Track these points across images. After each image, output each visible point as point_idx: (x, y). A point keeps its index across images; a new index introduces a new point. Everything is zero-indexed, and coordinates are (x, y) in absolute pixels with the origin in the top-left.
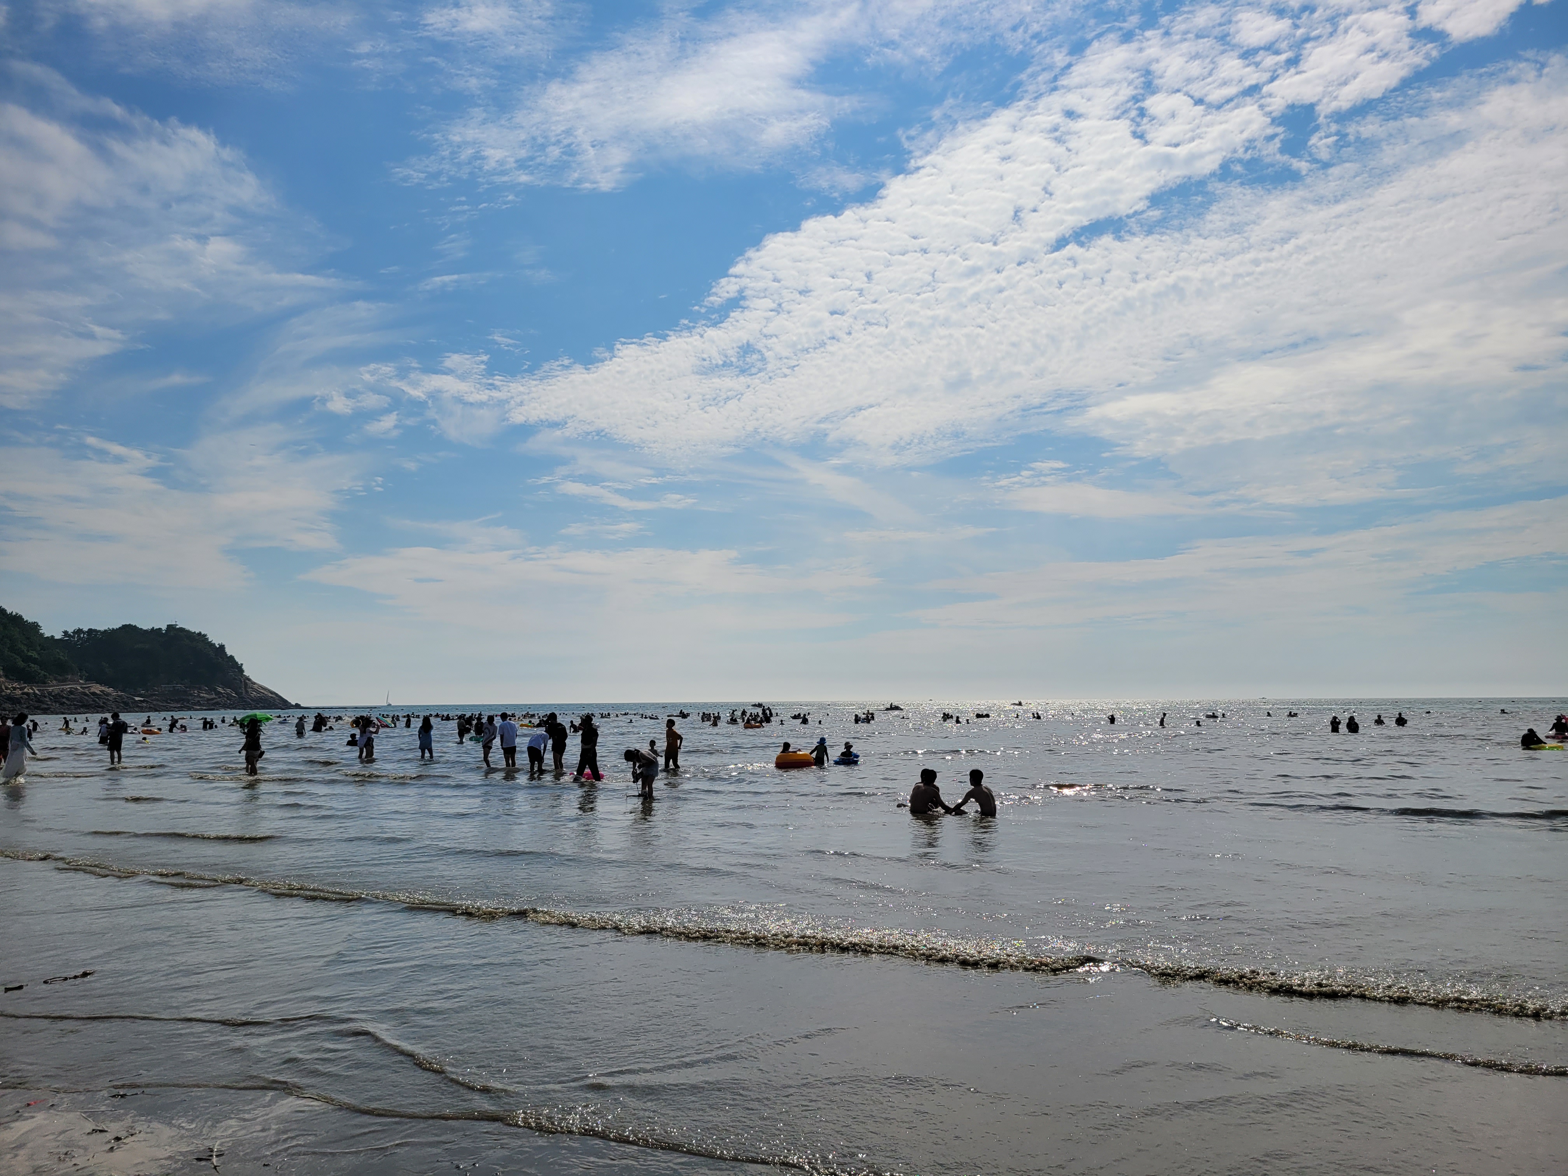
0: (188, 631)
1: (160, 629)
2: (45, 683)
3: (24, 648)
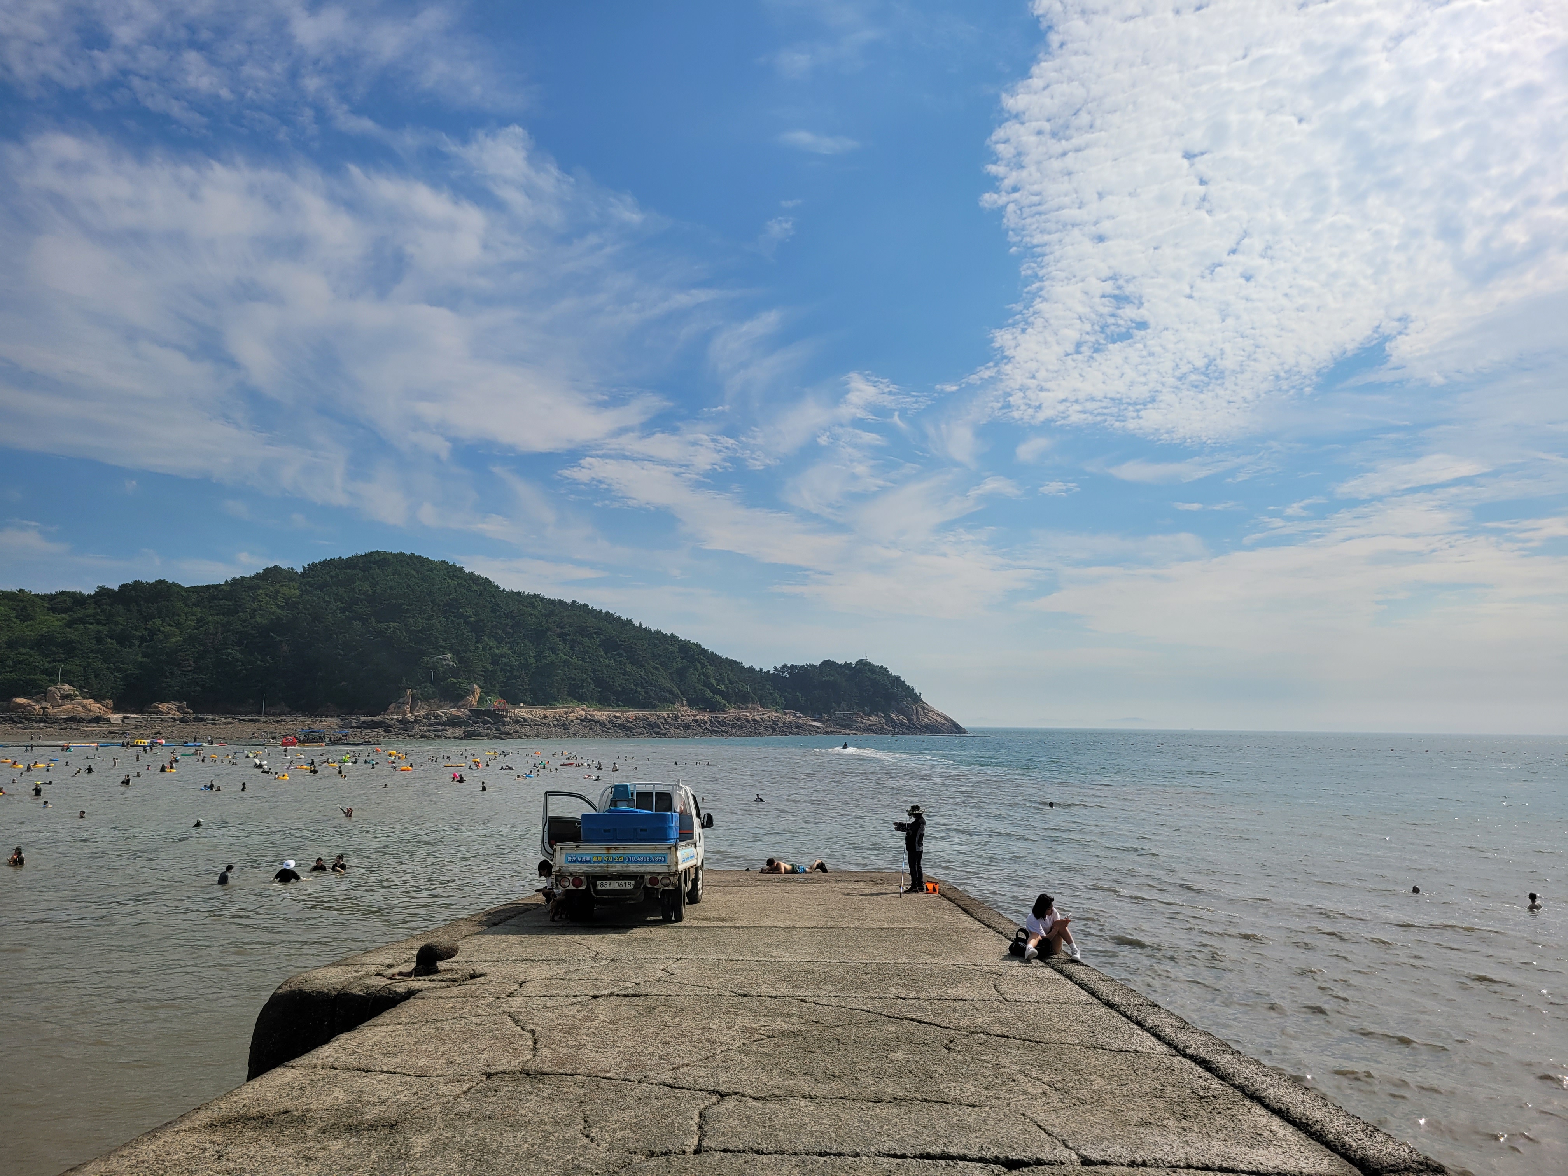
1: (851, 663)
2: (724, 711)
3: (715, 683)
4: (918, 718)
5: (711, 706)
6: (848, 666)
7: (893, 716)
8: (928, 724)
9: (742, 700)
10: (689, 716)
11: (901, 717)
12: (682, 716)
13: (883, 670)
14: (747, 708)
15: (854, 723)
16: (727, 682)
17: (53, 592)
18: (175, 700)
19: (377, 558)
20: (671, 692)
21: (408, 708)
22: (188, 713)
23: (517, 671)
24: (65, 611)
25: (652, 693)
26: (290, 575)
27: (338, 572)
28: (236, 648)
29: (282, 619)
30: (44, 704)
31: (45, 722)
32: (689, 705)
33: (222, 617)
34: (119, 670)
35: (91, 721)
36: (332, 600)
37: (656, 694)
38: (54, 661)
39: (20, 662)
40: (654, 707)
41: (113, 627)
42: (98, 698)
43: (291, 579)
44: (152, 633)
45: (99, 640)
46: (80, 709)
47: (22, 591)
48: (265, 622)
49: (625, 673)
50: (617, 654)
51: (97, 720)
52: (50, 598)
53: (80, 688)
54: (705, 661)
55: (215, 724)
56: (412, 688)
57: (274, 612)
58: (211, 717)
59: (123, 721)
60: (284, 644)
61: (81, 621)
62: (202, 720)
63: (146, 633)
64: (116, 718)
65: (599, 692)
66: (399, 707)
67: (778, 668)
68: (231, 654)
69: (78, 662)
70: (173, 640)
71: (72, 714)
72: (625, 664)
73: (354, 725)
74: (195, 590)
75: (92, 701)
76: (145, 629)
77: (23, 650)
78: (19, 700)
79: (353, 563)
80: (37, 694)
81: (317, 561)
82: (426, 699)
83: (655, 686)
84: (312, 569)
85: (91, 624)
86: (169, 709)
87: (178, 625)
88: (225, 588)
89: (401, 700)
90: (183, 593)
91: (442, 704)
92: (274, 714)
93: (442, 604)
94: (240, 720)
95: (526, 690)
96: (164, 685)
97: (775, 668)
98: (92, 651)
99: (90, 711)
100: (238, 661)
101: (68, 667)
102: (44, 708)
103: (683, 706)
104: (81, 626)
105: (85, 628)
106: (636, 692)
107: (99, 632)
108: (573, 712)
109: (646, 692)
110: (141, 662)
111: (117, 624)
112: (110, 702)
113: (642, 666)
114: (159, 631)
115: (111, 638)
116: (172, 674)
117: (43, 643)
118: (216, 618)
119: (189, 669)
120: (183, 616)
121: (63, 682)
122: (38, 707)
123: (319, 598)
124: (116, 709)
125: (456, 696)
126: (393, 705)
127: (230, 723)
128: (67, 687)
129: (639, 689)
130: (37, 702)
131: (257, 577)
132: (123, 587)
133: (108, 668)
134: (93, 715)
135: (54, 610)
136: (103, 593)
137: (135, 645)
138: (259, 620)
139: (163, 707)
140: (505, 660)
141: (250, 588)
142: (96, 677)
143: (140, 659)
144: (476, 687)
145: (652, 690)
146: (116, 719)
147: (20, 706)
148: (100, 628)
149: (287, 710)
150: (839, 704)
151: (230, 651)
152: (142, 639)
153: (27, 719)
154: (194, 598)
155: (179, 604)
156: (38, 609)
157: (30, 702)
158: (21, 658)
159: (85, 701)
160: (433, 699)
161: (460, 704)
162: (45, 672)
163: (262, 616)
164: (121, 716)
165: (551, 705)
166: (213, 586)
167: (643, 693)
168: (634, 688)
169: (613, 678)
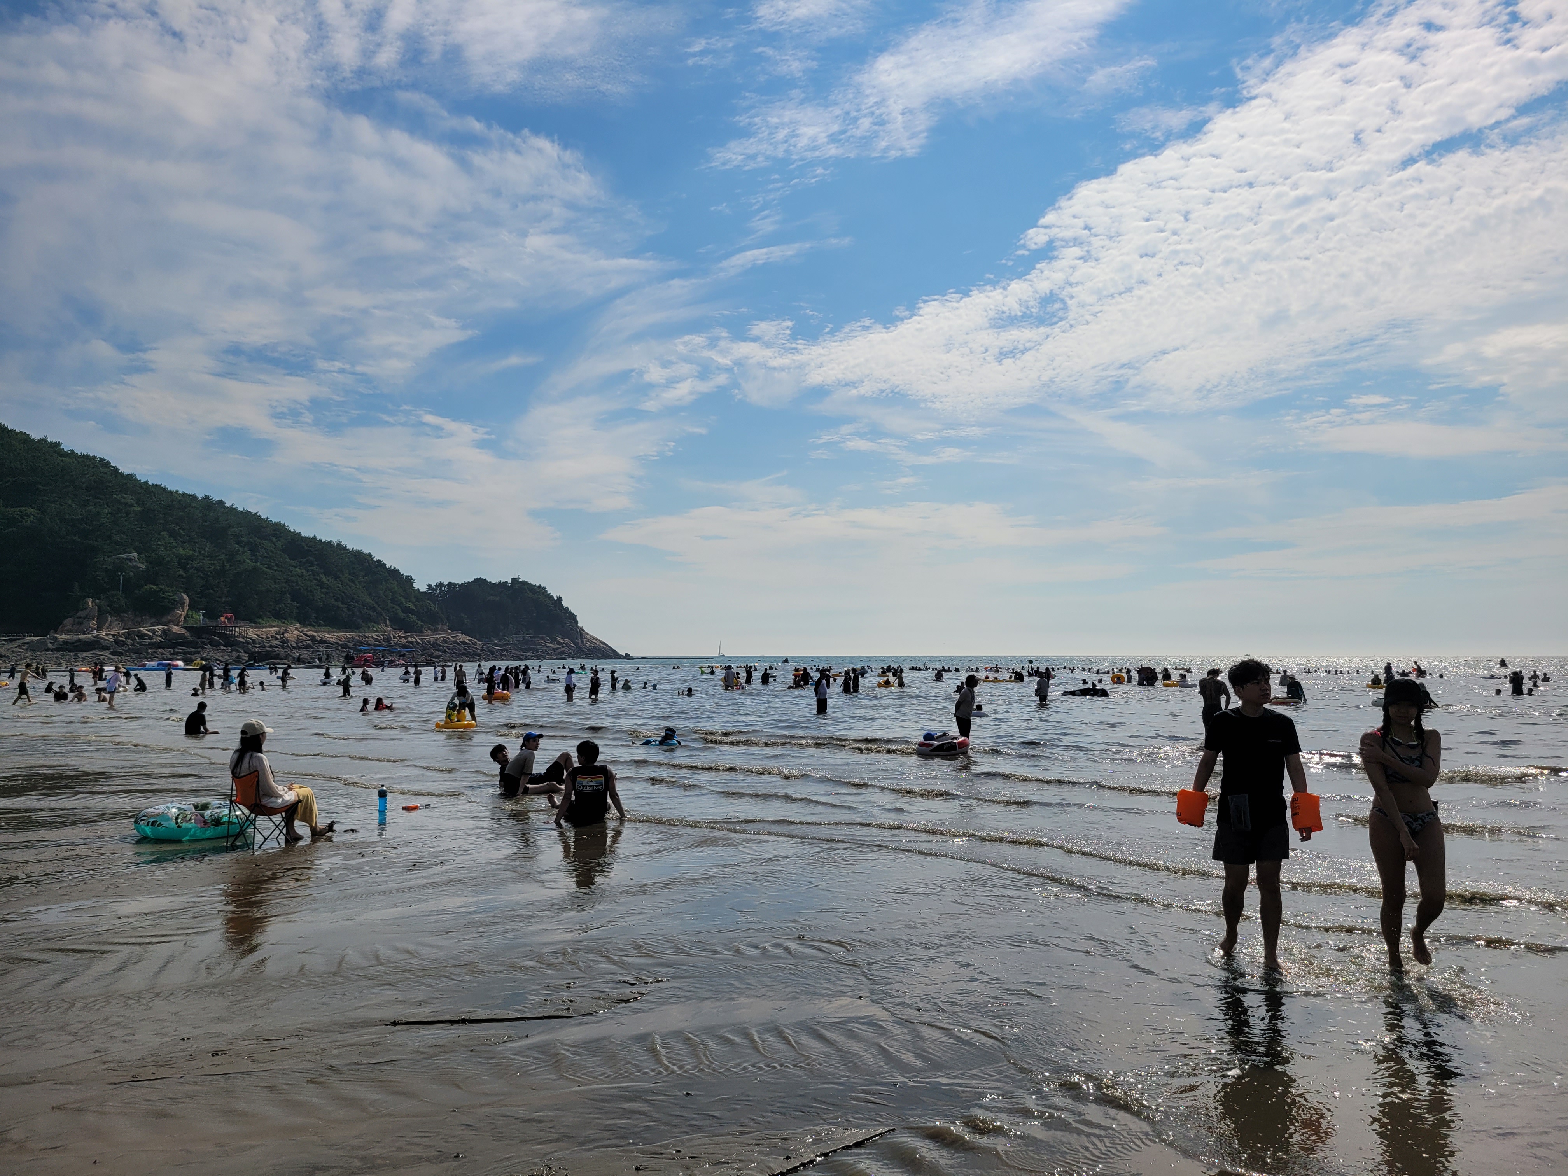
0: (530, 584)
1: (506, 582)
2: (422, 632)
3: (403, 600)
5: (407, 627)
9: (432, 621)
10: (401, 637)
11: (567, 640)
12: (395, 637)
13: (541, 590)
14: (436, 630)
20: (372, 610)
21: (93, 623)
25: (356, 610)
49: (321, 585)
54: (386, 574)
56: (95, 597)
65: (297, 608)
66: (80, 623)
72: (318, 575)
82: (118, 611)
83: (356, 602)
89: (80, 614)
91: (139, 619)
103: (386, 626)
106: (338, 607)
108: (286, 631)
109: (349, 609)
125: (160, 609)
126: (67, 623)
129: (340, 605)
140: (195, 564)
144: (183, 596)
145: (355, 607)
161: (165, 620)
165: (255, 623)
167: (345, 610)
168: (336, 603)
169: (311, 591)
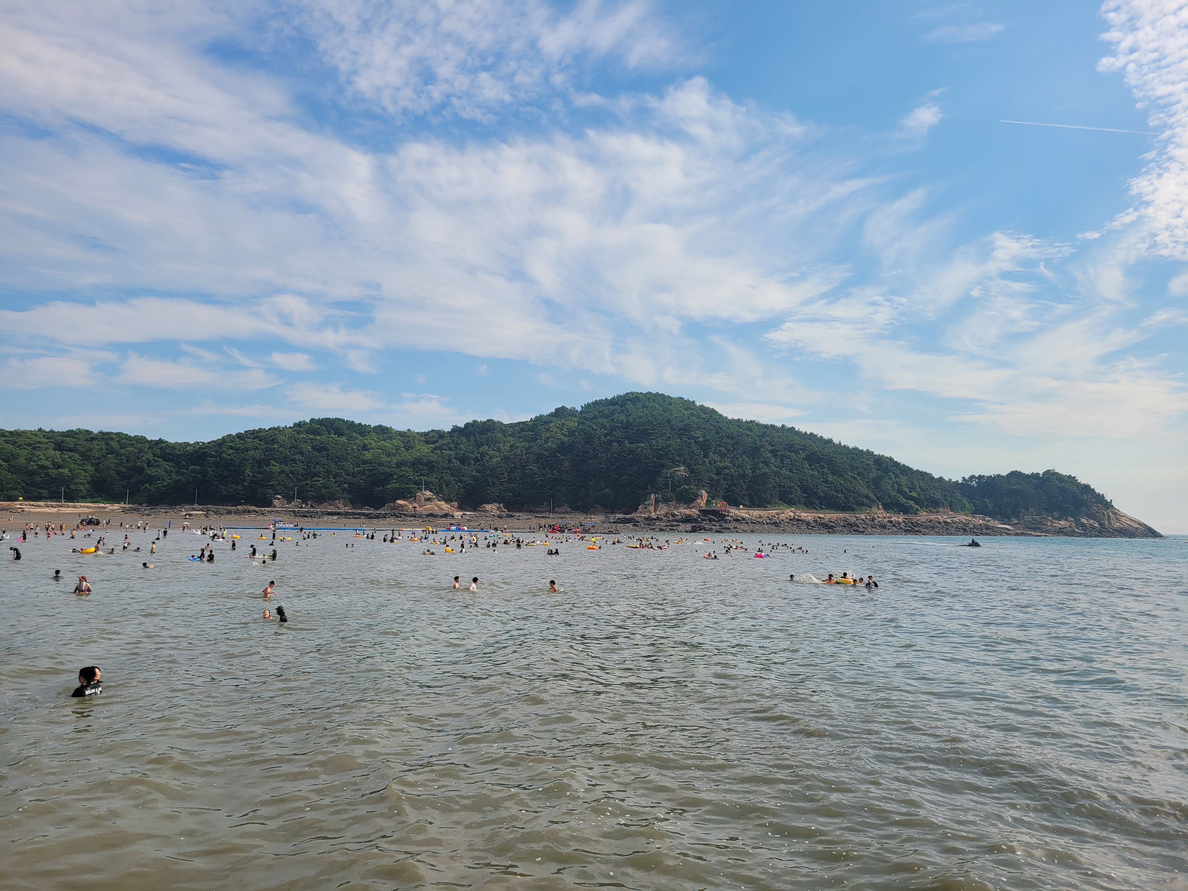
1: (1038, 474)
2: (916, 514)
3: (907, 490)
4: (1110, 523)
5: (905, 510)
6: (1035, 476)
7: (1084, 521)
8: (1122, 528)
9: (934, 504)
10: (885, 518)
11: (1092, 522)
12: (878, 517)
13: (1071, 480)
14: (938, 512)
15: (1044, 527)
16: (918, 489)
17: (427, 431)
18: (496, 502)
19: (631, 397)
20: (868, 497)
21: (652, 508)
22: (504, 512)
23: (737, 480)
24: (433, 443)
25: (851, 498)
26: (572, 413)
27: (604, 408)
28: (535, 465)
29: (565, 443)
30: (415, 505)
31: (415, 517)
32: (885, 509)
33: (526, 443)
34: (461, 481)
35: (442, 517)
36: (598, 428)
37: (854, 499)
38: (421, 475)
39: (402, 476)
40: (854, 510)
41: (458, 452)
42: (448, 500)
43: (573, 415)
44: (482, 455)
45: (450, 461)
46: (436, 508)
47: (409, 430)
48: (554, 446)
49: (826, 482)
50: (820, 466)
51: (446, 516)
52: (425, 434)
53: (437, 494)
54: (898, 472)
55: (519, 519)
56: (655, 493)
57: (560, 439)
58: (517, 515)
59: (462, 517)
60: (566, 461)
61: (440, 448)
62: (511, 516)
63: (479, 456)
64: (458, 514)
65: (805, 497)
66: (646, 508)
67: (967, 478)
68: (531, 469)
69: (435, 476)
70: (495, 460)
71: (431, 512)
72: (826, 474)
73: (612, 520)
74: (511, 426)
75: (443, 503)
76: (478, 453)
77: (404, 469)
78: (400, 502)
79: (613, 402)
80: (410, 497)
81: (590, 402)
82: (666, 501)
83: (853, 493)
84: (588, 407)
85: (445, 450)
86: (492, 509)
87: (499, 450)
88: (529, 423)
89: (647, 503)
90: (504, 428)
91: (678, 505)
92: (560, 513)
93: (677, 428)
94: (536, 517)
95: (744, 495)
96: (488, 492)
97: (964, 478)
98: (444, 468)
99: (442, 509)
100: (536, 474)
101: (429, 479)
102: (414, 507)
103: (879, 509)
104: (439, 452)
105: (442, 453)
106: (837, 497)
107: (450, 455)
108: (783, 513)
109: (845, 498)
110: (475, 476)
111: (461, 449)
112: (456, 504)
113: (842, 476)
114: (487, 454)
115: (456, 459)
116: (493, 483)
117: (416, 464)
118: (522, 444)
119: (505, 480)
120: (502, 444)
121: (426, 489)
122: (411, 507)
123: (589, 427)
124: (460, 508)
125: (689, 499)
126: (641, 507)
127: (529, 519)
128: (428, 493)
129: (840, 495)
130: (411, 503)
131: (551, 415)
132: (467, 425)
133: (454, 480)
134: (444, 512)
135: (427, 442)
136: (456, 430)
137: (471, 464)
138: (549, 444)
139: (488, 507)
140: (727, 471)
141: (546, 423)
142: (447, 486)
143: (474, 474)
144: (703, 492)
145: (851, 496)
146: (458, 516)
147: (401, 506)
148: (450, 452)
149: (569, 510)
150: (1027, 509)
151: (530, 467)
152: (476, 460)
153: (404, 515)
154: (510, 431)
155: (500, 435)
156: (416, 442)
157: (406, 503)
158: (402, 473)
159: (439, 503)
160: (671, 501)
161: (691, 505)
162: (415, 483)
163: (553, 442)
164: (461, 513)
165: (765, 507)
166: (522, 423)
167: (843, 498)
168: (835, 494)
169: (817, 486)
